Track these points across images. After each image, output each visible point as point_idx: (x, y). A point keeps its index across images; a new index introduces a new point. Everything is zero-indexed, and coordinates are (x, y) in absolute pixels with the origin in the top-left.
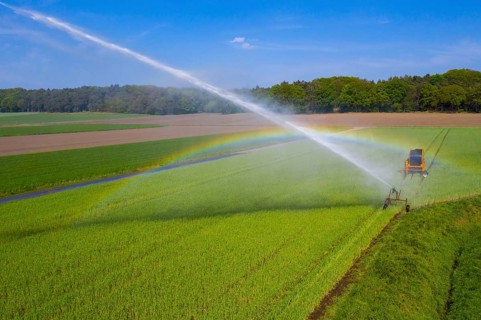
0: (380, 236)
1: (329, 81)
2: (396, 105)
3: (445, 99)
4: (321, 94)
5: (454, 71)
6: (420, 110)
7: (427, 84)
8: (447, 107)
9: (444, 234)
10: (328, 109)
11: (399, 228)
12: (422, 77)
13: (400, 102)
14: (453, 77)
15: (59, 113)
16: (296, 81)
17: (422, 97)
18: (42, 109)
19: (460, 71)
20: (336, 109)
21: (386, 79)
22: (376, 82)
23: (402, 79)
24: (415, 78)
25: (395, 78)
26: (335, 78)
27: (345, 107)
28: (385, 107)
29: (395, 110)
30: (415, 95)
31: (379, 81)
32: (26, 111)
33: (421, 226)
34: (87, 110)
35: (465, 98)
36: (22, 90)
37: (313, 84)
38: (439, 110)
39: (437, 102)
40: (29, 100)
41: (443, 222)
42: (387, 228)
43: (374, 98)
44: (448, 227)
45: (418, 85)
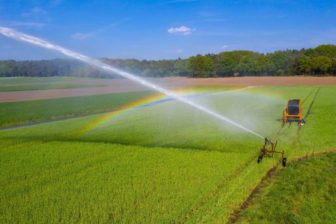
0: (244, 206)
1: (231, 53)
2: (280, 70)
3: (316, 66)
4: (225, 63)
5: (323, 46)
6: (298, 74)
7: (303, 55)
8: (317, 72)
9: (327, 199)
10: (230, 74)
11: (271, 193)
12: (299, 50)
13: (283, 68)
14: (321, 50)
15: (38, 78)
16: (207, 54)
17: (299, 64)
18: (26, 75)
19: (327, 46)
20: (235, 74)
21: (273, 53)
22: (265, 54)
23: (284, 52)
24: (294, 51)
25: (279, 51)
26: (236, 51)
27: (243, 72)
28: (271, 72)
29: (279, 75)
30: (294, 63)
31: (268, 54)
32: (14, 76)
33: (298, 189)
34: (58, 75)
35: (331, 66)
36: (13, 61)
37: (220, 56)
38: (312, 75)
39: (310, 68)
40: (17, 68)
41: (325, 181)
42: (256, 191)
43: (264, 66)
44: (330, 186)
45: (296, 56)
